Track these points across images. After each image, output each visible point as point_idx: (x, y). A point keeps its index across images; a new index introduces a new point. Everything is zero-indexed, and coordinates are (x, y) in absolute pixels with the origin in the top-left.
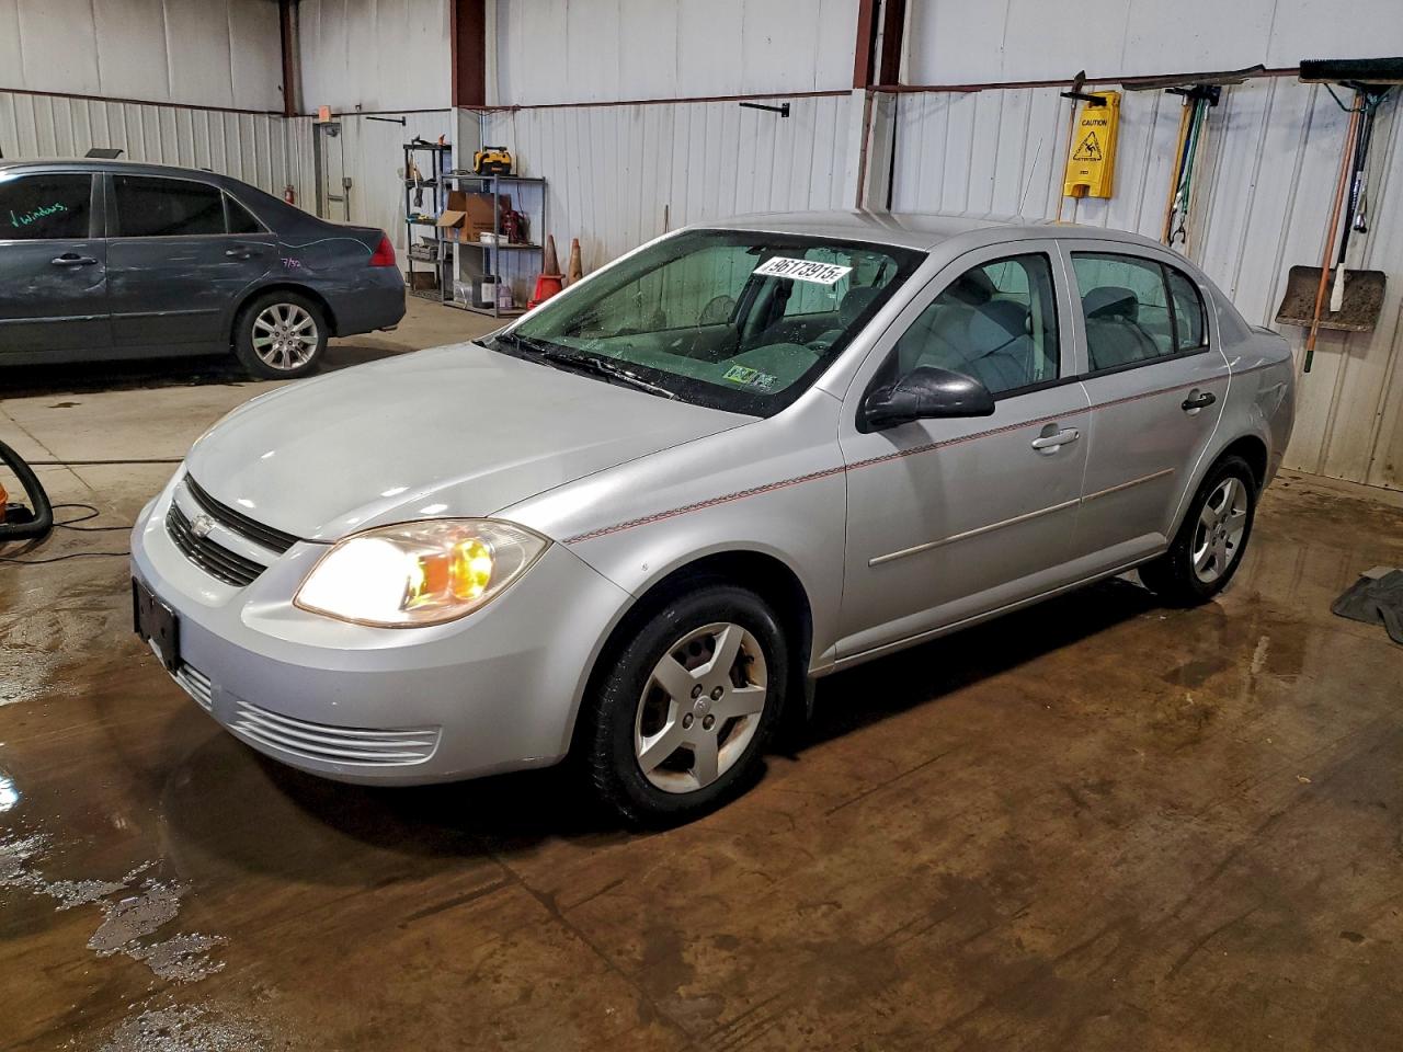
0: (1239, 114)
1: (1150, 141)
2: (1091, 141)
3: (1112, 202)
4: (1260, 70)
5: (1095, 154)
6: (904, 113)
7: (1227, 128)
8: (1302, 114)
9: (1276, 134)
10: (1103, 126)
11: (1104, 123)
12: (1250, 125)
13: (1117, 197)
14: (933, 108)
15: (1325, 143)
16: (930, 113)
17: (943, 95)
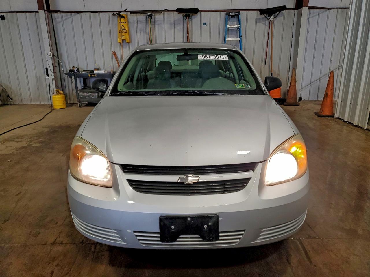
0: (158, 21)
1: (137, 27)
2: (123, 27)
3: (130, 44)
4: (166, 10)
5: (125, 31)
6: (55, 19)
7: (156, 24)
8: (172, 21)
9: (167, 26)
10: (125, 24)
11: (126, 23)
12: (161, 23)
13: (131, 42)
14: (66, 18)
15: (178, 28)
16: (65, 19)
17: (69, 14)
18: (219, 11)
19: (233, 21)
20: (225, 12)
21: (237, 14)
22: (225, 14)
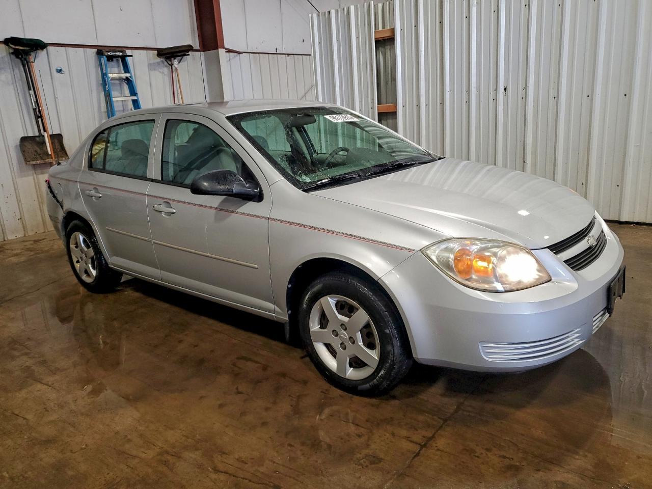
18: (85, 47)
19: (112, 67)
20: (95, 50)
21: (121, 54)
22: (95, 53)
